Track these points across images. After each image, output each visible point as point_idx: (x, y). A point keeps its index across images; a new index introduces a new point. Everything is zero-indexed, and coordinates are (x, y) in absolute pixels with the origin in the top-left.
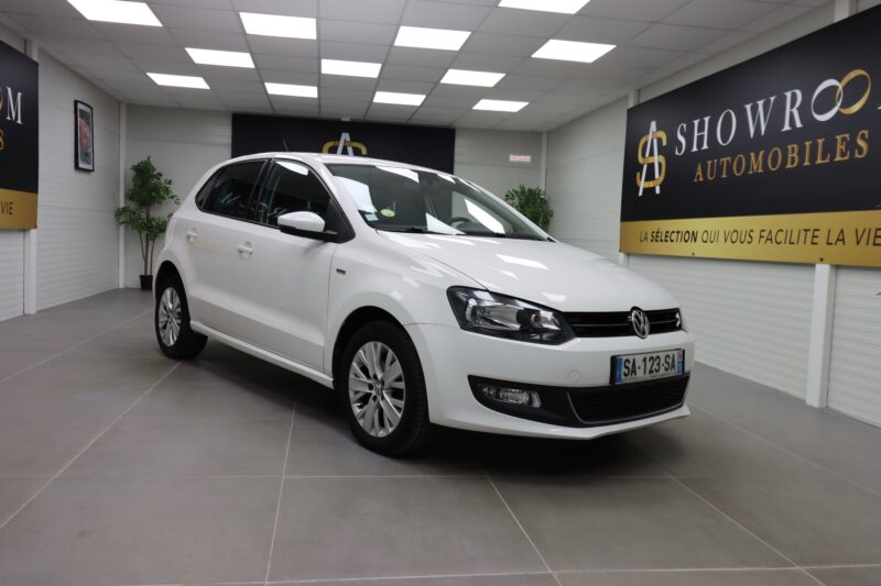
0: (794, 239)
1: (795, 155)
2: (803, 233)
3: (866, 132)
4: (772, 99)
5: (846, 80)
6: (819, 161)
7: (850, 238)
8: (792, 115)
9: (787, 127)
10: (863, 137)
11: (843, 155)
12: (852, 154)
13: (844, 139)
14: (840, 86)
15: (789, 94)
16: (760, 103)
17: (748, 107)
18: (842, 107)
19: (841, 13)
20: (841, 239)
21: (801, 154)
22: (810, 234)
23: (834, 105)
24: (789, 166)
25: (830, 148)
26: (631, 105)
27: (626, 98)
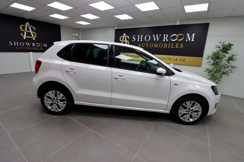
0: (166, 59)
1: (166, 45)
2: (168, 59)
3: (183, 44)
4: (160, 35)
5: (179, 35)
6: (172, 47)
7: (178, 60)
8: (165, 39)
9: (164, 40)
10: (182, 45)
11: (177, 47)
12: (179, 47)
13: (178, 45)
14: (177, 36)
15: (165, 35)
16: (157, 35)
17: (154, 35)
18: (177, 39)
19: (178, 24)
20: (176, 60)
21: (168, 46)
22: (169, 59)
23: (176, 39)
24: (164, 47)
25: (175, 45)
26: (116, 28)
27: (114, 27)
